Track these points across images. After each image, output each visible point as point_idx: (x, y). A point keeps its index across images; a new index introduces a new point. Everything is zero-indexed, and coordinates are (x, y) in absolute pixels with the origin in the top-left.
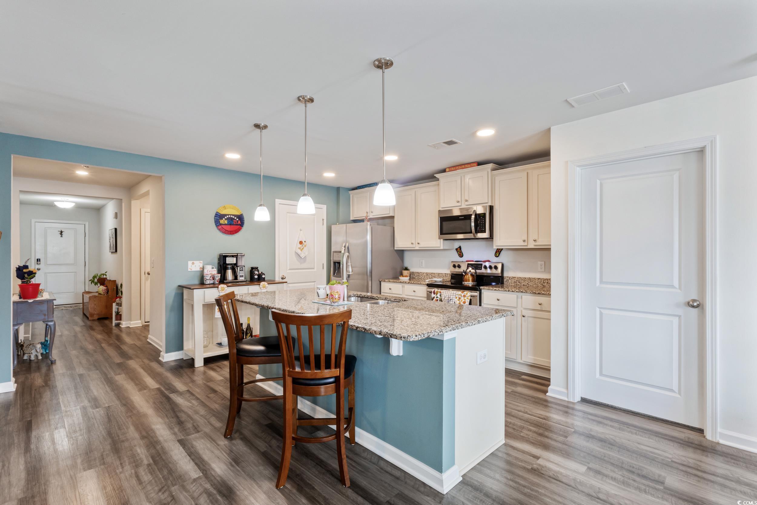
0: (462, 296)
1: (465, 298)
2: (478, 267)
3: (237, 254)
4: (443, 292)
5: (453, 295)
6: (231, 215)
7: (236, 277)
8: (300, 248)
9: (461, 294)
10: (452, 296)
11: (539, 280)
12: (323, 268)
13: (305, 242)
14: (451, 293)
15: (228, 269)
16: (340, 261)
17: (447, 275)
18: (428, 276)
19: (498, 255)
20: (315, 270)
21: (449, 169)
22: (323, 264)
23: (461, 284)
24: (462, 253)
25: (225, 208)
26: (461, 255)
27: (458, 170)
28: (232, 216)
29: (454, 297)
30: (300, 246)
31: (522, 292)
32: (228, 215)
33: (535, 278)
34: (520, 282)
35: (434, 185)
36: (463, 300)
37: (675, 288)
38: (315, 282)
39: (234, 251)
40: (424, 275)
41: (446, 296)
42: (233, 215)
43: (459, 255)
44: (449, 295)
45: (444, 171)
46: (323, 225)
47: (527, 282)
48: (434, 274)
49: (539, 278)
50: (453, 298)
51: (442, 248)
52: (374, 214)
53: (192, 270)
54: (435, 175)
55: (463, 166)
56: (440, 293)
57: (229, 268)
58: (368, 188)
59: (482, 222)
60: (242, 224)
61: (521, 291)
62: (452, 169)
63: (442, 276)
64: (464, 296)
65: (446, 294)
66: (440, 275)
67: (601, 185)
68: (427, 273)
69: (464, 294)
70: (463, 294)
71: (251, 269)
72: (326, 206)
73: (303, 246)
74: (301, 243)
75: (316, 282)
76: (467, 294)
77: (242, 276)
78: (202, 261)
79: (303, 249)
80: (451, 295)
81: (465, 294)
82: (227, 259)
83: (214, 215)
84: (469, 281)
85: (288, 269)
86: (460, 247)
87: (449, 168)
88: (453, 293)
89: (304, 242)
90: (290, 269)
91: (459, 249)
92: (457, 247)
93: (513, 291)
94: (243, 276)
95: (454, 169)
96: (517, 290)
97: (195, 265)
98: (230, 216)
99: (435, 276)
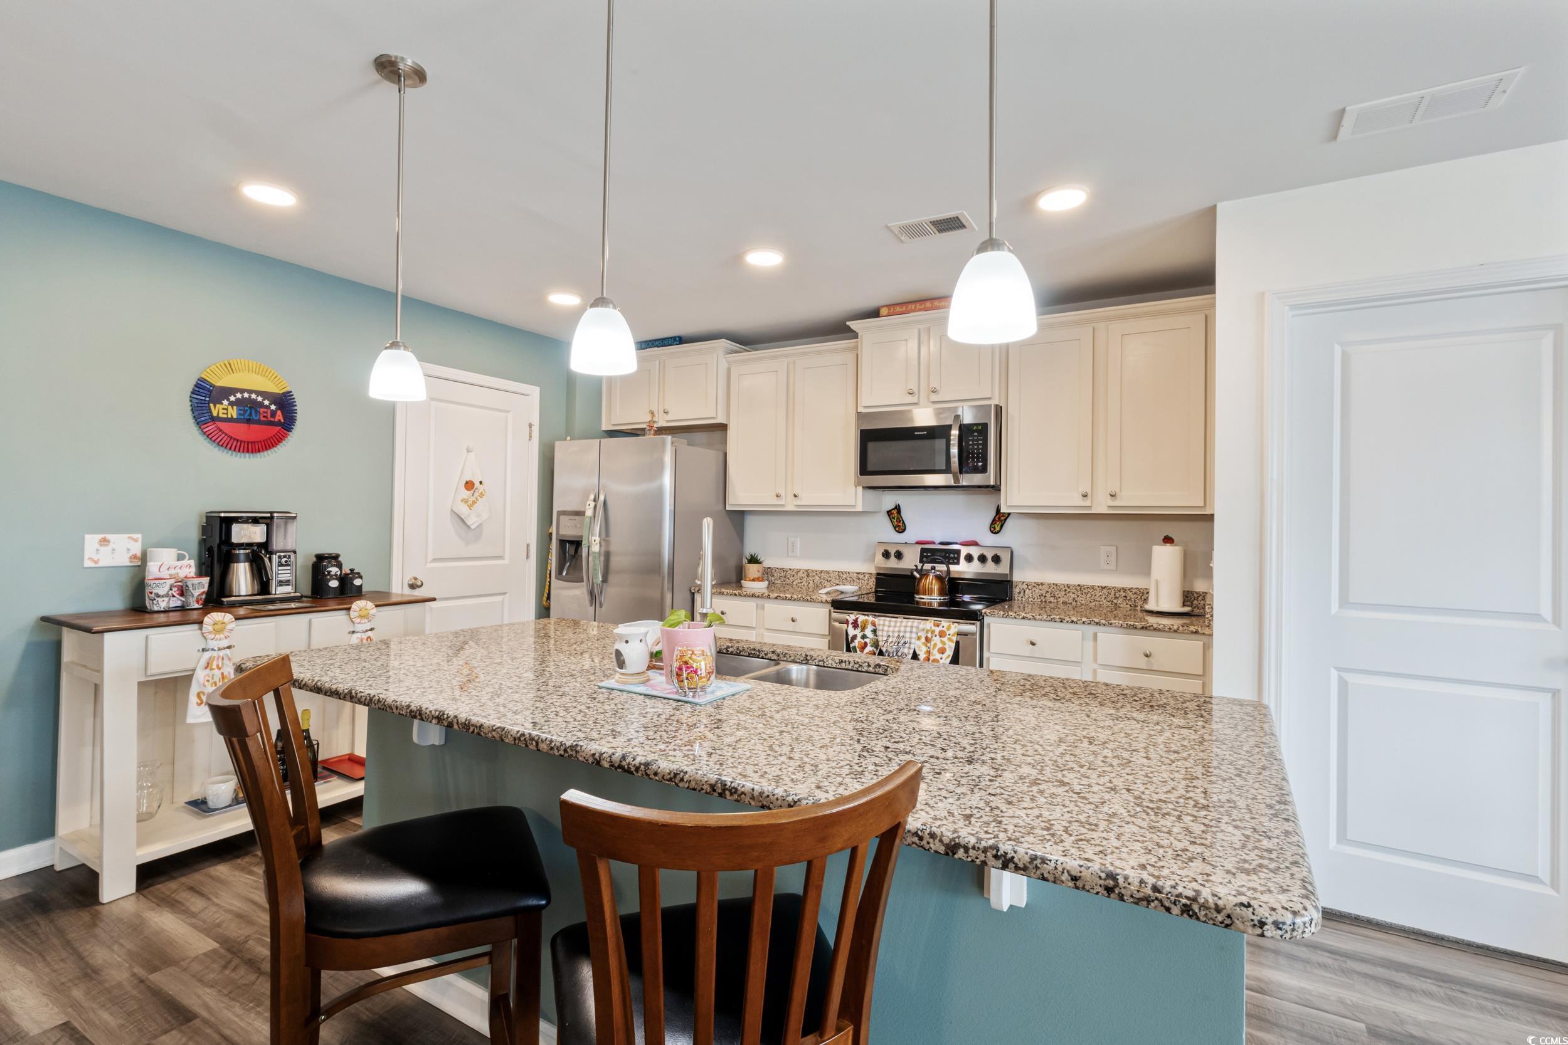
0: (937, 633)
1: (945, 639)
2: (949, 558)
3: (272, 513)
4: (881, 622)
5: (911, 632)
6: (250, 392)
7: (264, 586)
8: (465, 501)
9: (933, 628)
10: (908, 635)
11: (1105, 590)
12: (528, 557)
13: (481, 483)
14: (906, 626)
15: (238, 561)
16: (582, 536)
17: (861, 576)
18: (810, 578)
19: (998, 529)
20: (506, 562)
21: (889, 310)
22: (528, 546)
23: (911, 599)
24: (904, 523)
25: (230, 368)
26: (900, 528)
27: (911, 314)
28: (254, 396)
29: (914, 635)
30: (466, 494)
31: (1097, 624)
32: (242, 391)
33: (1093, 587)
34: (1054, 596)
35: (843, 350)
36: (940, 645)
37: (1544, 621)
38: (504, 594)
39: (261, 504)
40: (800, 574)
41: (890, 634)
42: (258, 393)
43: (895, 528)
44: (899, 632)
45: (875, 313)
46: (530, 440)
47: (1073, 596)
48: (828, 572)
49: (1104, 585)
50: (911, 638)
51: (859, 508)
52: (669, 417)
53: (101, 564)
54: (848, 323)
55: (928, 304)
56: (874, 624)
57: (242, 557)
58: (656, 348)
59: (978, 445)
60: (288, 423)
61: (1096, 620)
62: (898, 309)
63: (849, 579)
64: (942, 634)
65: (891, 629)
66: (845, 576)
67: (1345, 356)
68: (807, 571)
69: (940, 628)
70: (937, 630)
71: (314, 559)
72: (538, 388)
73: (476, 494)
74: (469, 485)
75: (507, 595)
76: (949, 628)
77: (287, 583)
78: (139, 536)
79: (474, 503)
80: (905, 632)
81: (944, 629)
82: (235, 528)
83: (190, 387)
84: (931, 592)
85: (430, 558)
86: (898, 508)
87: (888, 306)
88: (912, 627)
89: (477, 484)
90: (435, 560)
91: (895, 512)
92: (891, 506)
93: (1072, 622)
94: (289, 581)
95: (904, 309)
96: (1084, 619)
97: (111, 545)
98: (246, 395)
99: (829, 579)
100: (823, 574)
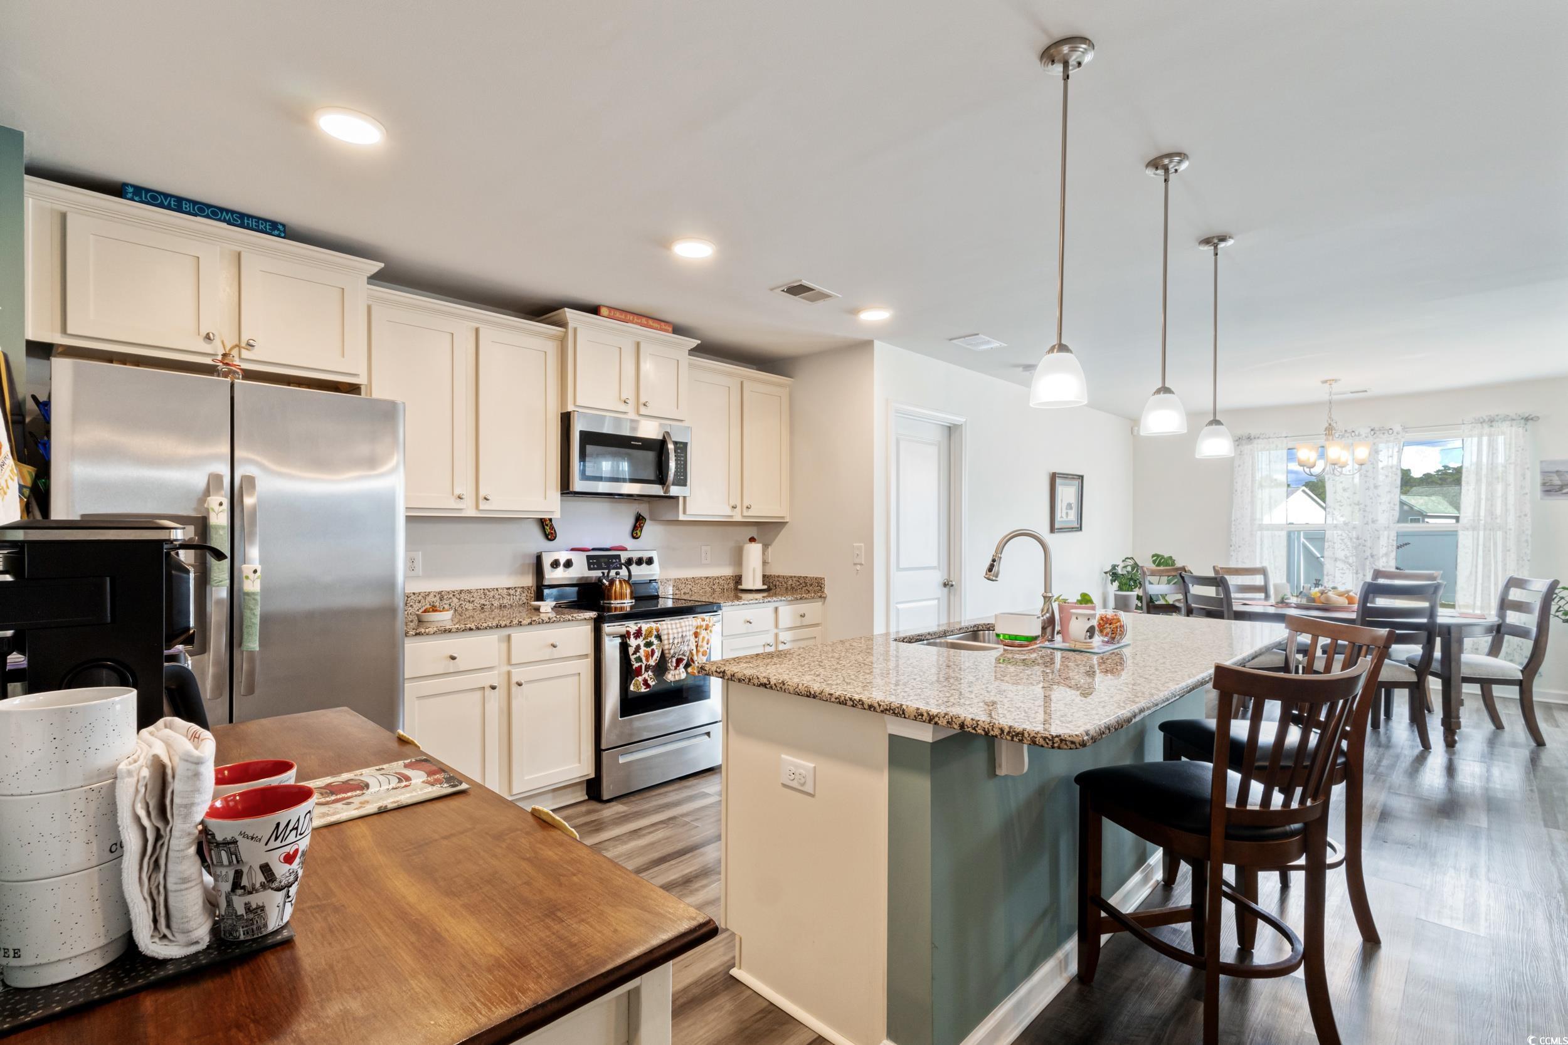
0: (704, 627)
1: (708, 631)
2: (612, 563)
4: (665, 627)
5: (689, 630)
9: (701, 623)
11: (708, 580)
14: (682, 627)
18: (445, 602)
21: (610, 312)
24: (552, 530)
26: (548, 535)
27: (628, 324)
29: (691, 633)
33: (701, 578)
34: (678, 589)
35: (544, 335)
41: (676, 636)
44: (682, 632)
47: (690, 587)
48: (469, 592)
49: (707, 576)
54: (558, 309)
55: (644, 320)
56: (658, 630)
59: (681, 460)
62: (618, 314)
64: (707, 627)
65: (675, 631)
66: (492, 594)
68: (440, 593)
70: (704, 624)
76: (710, 621)
80: (685, 631)
81: (708, 622)
84: (622, 596)
87: (610, 308)
88: (688, 625)
95: (623, 317)
99: (472, 599)
100: (463, 595)
